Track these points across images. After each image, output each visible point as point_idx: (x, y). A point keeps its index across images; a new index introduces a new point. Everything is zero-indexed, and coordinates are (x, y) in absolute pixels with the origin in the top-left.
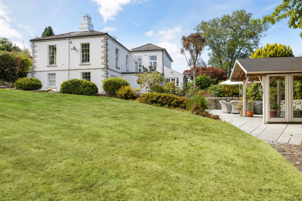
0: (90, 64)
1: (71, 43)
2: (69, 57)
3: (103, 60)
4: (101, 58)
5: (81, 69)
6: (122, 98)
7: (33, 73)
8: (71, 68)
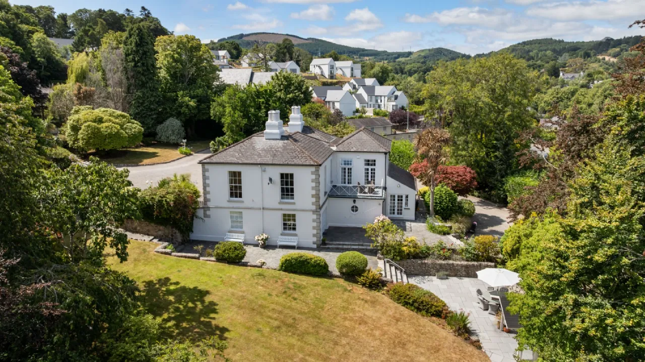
0: (294, 203)
1: (264, 171)
2: (262, 193)
3: (314, 200)
4: (311, 196)
5: (281, 209)
6: (364, 285)
7: (206, 209)
8: (266, 206)
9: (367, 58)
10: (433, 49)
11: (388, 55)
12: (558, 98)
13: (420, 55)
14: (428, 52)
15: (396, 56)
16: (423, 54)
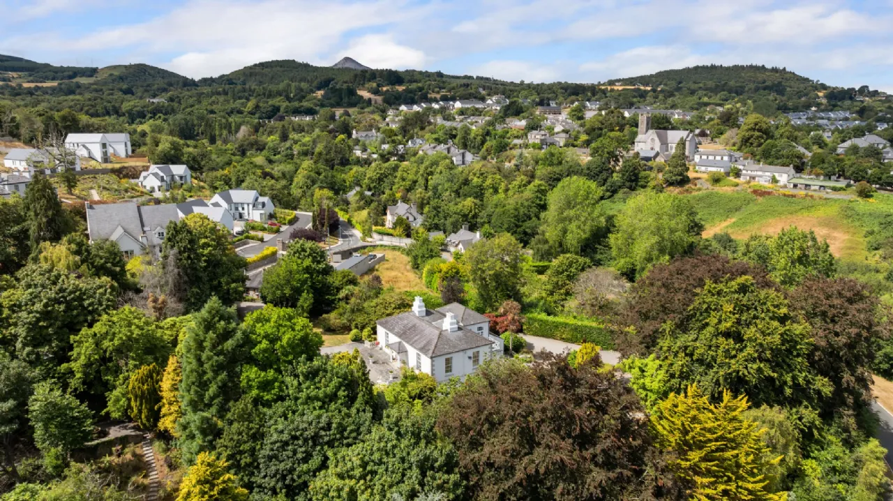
1: (465, 353)
9: (15, 75)
10: (131, 66)
11: (56, 72)
12: (381, 174)
13: (111, 75)
14: (124, 70)
15: (71, 73)
16: (116, 73)
